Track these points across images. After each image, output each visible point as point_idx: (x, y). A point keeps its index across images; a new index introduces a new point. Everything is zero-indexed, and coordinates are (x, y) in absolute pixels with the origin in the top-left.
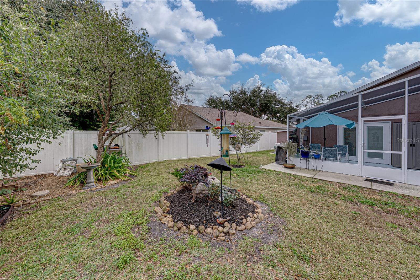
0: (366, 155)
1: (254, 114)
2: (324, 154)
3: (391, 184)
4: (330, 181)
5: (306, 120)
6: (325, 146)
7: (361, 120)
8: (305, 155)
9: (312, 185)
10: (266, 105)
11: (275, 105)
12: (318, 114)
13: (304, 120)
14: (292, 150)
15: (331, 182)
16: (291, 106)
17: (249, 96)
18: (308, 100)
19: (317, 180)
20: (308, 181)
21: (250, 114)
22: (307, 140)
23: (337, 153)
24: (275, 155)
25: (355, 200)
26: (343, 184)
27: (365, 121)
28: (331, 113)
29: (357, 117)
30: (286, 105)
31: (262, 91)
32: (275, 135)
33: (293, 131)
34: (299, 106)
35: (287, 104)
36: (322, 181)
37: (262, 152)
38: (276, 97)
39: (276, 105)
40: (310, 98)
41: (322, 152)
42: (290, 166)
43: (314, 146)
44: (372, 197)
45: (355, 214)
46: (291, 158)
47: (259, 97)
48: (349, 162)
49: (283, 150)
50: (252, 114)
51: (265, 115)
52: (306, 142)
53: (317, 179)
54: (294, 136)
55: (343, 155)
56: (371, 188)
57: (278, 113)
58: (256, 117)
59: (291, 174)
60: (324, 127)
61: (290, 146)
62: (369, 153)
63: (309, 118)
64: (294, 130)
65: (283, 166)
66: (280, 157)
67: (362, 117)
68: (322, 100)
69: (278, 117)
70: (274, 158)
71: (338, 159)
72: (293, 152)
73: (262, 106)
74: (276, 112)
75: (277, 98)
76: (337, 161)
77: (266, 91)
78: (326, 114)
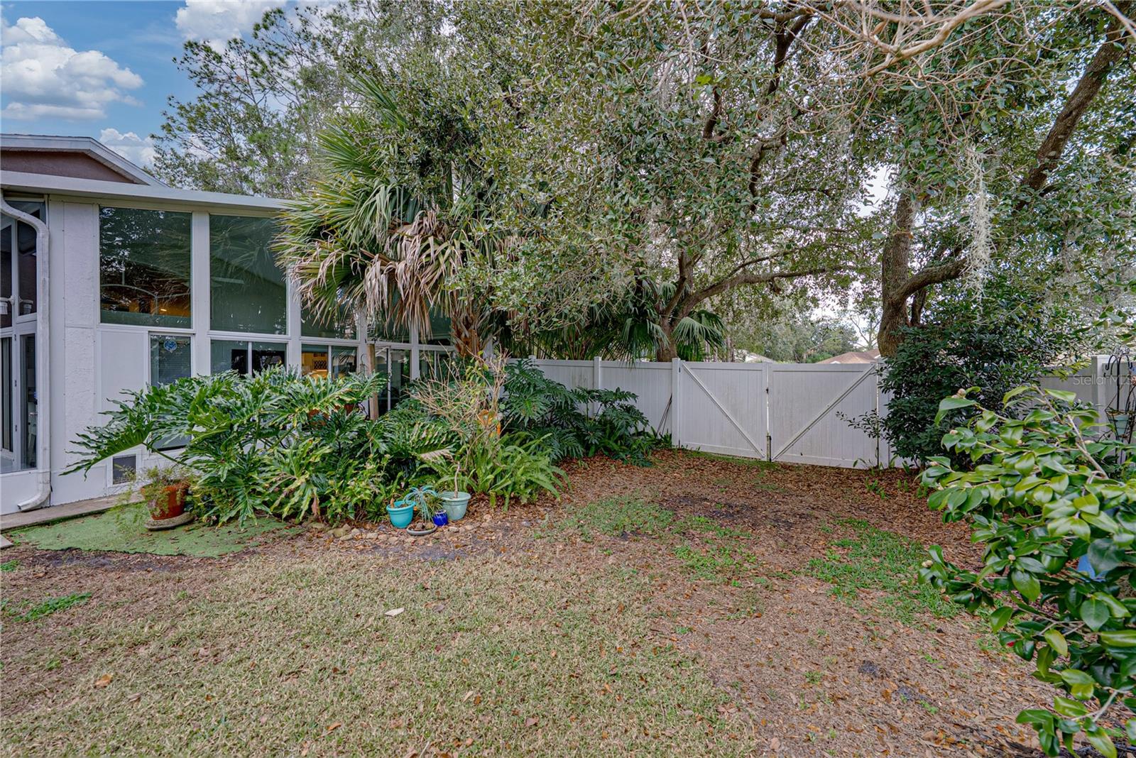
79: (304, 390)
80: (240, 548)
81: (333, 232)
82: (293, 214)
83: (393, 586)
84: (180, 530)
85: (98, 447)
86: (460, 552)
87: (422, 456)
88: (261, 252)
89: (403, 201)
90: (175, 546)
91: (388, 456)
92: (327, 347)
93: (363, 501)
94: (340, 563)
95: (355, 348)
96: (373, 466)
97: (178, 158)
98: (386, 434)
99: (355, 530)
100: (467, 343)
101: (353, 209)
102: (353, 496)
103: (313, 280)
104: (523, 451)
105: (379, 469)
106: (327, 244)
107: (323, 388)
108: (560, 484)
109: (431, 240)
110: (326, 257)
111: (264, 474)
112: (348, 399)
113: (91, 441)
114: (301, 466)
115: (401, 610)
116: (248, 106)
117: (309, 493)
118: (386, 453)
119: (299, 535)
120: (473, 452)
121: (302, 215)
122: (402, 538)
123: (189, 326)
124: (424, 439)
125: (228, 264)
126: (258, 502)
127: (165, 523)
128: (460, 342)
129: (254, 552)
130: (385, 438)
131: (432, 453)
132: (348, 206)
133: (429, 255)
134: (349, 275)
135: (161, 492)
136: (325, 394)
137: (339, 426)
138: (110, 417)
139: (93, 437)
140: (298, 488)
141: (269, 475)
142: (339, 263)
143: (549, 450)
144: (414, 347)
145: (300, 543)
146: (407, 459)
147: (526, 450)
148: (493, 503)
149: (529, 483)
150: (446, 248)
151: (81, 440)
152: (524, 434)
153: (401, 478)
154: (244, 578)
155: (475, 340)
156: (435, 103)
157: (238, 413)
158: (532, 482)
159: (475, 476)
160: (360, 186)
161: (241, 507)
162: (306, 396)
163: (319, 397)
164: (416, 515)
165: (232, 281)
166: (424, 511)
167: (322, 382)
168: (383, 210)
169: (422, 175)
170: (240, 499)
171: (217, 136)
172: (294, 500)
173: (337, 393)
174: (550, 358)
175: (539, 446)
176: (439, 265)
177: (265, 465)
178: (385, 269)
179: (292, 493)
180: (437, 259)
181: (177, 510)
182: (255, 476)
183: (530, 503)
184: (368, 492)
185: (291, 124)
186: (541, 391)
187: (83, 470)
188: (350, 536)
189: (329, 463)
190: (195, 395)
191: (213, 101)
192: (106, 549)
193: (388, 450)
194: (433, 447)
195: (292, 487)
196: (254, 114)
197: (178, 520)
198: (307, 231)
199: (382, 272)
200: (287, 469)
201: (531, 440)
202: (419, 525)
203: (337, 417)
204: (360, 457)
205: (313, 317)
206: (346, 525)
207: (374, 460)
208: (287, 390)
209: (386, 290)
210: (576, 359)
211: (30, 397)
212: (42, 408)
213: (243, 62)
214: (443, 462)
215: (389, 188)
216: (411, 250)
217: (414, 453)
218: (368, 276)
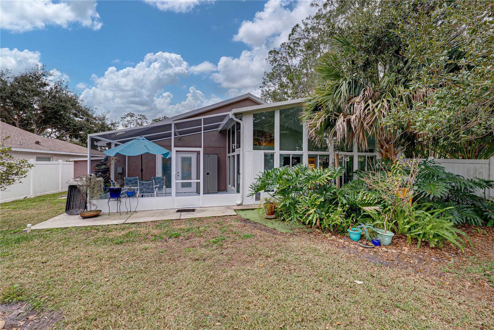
0: (180, 185)
1: (25, 125)
2: (140, 190)
3: (193, 210)
4: (143, 222)
5: (119, 145)
6: (142, 179)
7: (174, 149)
8: (115, 194)
9: (120, 235)
10: (56, 113)
11: (76, 115)
12: (134, 139)
13: (116, 145)
14: (96, 189)
15: (145, 222)
16: (103, 123)
17: (9, 85)
18: (129, 118)
19: (129, 225)
20: (116, 229)
21: (14, 124)
22: (122, 173)
23: (154, 186)
24: (66, 201)
25: (165, 237)
26: (156, 221)
27: (177, 151)
28: (149, 139)
29: (171, 146)
30: (95, 119)
31: (45, 85)
32: (70, 166)
33: (102, 160)
34: (117, 125)
35: (97, 119)
36: (135, 225)
37: (41, 199)
38: (77, 103)
39: (77, 117)
40: (132, 116)
41: (138, 187)
42: (92, 213)
43: (130, 181)
44: (179, 227)
45: (162, 252)
46: (94, 202)
47: (38, 94)
48: (166, 196)
49: (79, 191)
50: (17, 123)
51: (54, 130)
52: (120, 176)
53: (128, 223)
54: (103, 167)
55: (160, 188)
56: (179, 218)
57: (81, 130)
58: (32, 131)
59: (92, 227)
60: (142, 155)
61: (93, 183)
62: (182, 183)
63: (123, 142)
64: (103, 158)
65: (80, 216)
66: (74, 203)
67: (175, 147)
68: (146, 122)
69: (80, 137)
70: (64, 206)
71: (155, 193)
72: (98, 191)
73: (44, 112)
74: (76, 127)
75: (78, 106)
76: (154, 196)
77: (56, 88)
78: (143, 139)
79: (312, 174)
80: (291, 232)
81: (322, 107)
82: (307, 103)
83: (356, 269)
84: (273, 220)
85: (255, 189)
86: (390, 263)
87: (364, 208)
88: (294, 120)
89: (355, 86)
90: (273, 226)
91: (347, 206)
92: (317, 155)
93: (337, 224)
94: (329, 250)
95: (329, 155)
96: (341, 209)
97: (267, 92)
98: (346, 195)
99: (333, 236)
100: (387, 151)
101: (331, 96)
102: (333, 221)
103: (314, 129)
104: (429, 215)
105: (344, 211)
106: (319, 113)
107: (319, 173)
108: (461, 240)
109: (370, 101)
110: (320, 118)
111: (299, 206)
112: (329, 178)
113: (253, 187)
114: (312, 205)
115: (362, 282)
116: (286, 66)
117: (315, 217)
118: (346, 204)
119: (311, 232)
120: (395, 211)
121: (310, 103)
122: (356, 246)
123: (274, 150)
124: (365, 200)
125: (284, 126)
126: (298, 216)
127: (269, 217)
128: (382, 151)
129: (296, 235)
130: (345, 197)
131: (369, 207)
132: (329, 95)
133: (369, 109)
134: (329, 124)
135: (269, 206)
136: (320, 176)
137: (325, 190)
138: (257, 180)
139: (254, 186)
140: (311, 214)
141: (301, 206)
142: (325, 120)
143: (451, 217)
144: (356, 154)
145: (312, 236)
146: (356, 208)
147: (432, 214)
148: (409, 241)
149: (436, 236)
150: (378, 104)
151: (251, 187)
152: (429, 204)
153: (353, 217)
154: (295, 244)
155: (392, 149)
156: (371, 33)
157: (291, 182)
158: (438, 235)
159: (396, 224)
160: (334, 85)
161: (292, 217)
162: (313, 176)
163: (318, 177)
164: (362, 237)
165: (285, 132)
166: (367, 235)
167: (319, 171)
168: (345, 93)
169: (364, 71)
170: (292, 214)
171: (277, 80)
172: (310, 218)
173: (325, 176)
174: (445, 158)
175: (442, 213)
176: (374, 113)
177: (299, 202)
178: (346, 119)
179: (309, 215)
180: (373, 110)
181: (272, 213)
182: (297, 206)
183: (436, 248)
184: (339, 221)
185: (300, 67)
186: (442, 179)
187: (251, 196)
188: (332, 239)
189: (322, 205)
190: (278, 174)
191: (276, 68)
192: (256, 222)
193: (347, 203)
194: (369, 204)
195: (309, 212)
196: (288, 68)
197: (273, 216)
198: (312, 109)
199: (344, 121)
200: (307, 205)
201: (435, 209)
202: (365, 242)
203: (324, 186)
204: (334, 204)
205: (315, 143)
206: (329, 233)
207: (341, 206)
208: (306, 173)
209: (346, 129)
210: (469, 158)
211: (238, 173)
212: (241, 176)
213: (285, 51)
214: (376, 213)
215: (347, 82)
216: (359, 108)
217: (360, 206)
218: (337, 124)
